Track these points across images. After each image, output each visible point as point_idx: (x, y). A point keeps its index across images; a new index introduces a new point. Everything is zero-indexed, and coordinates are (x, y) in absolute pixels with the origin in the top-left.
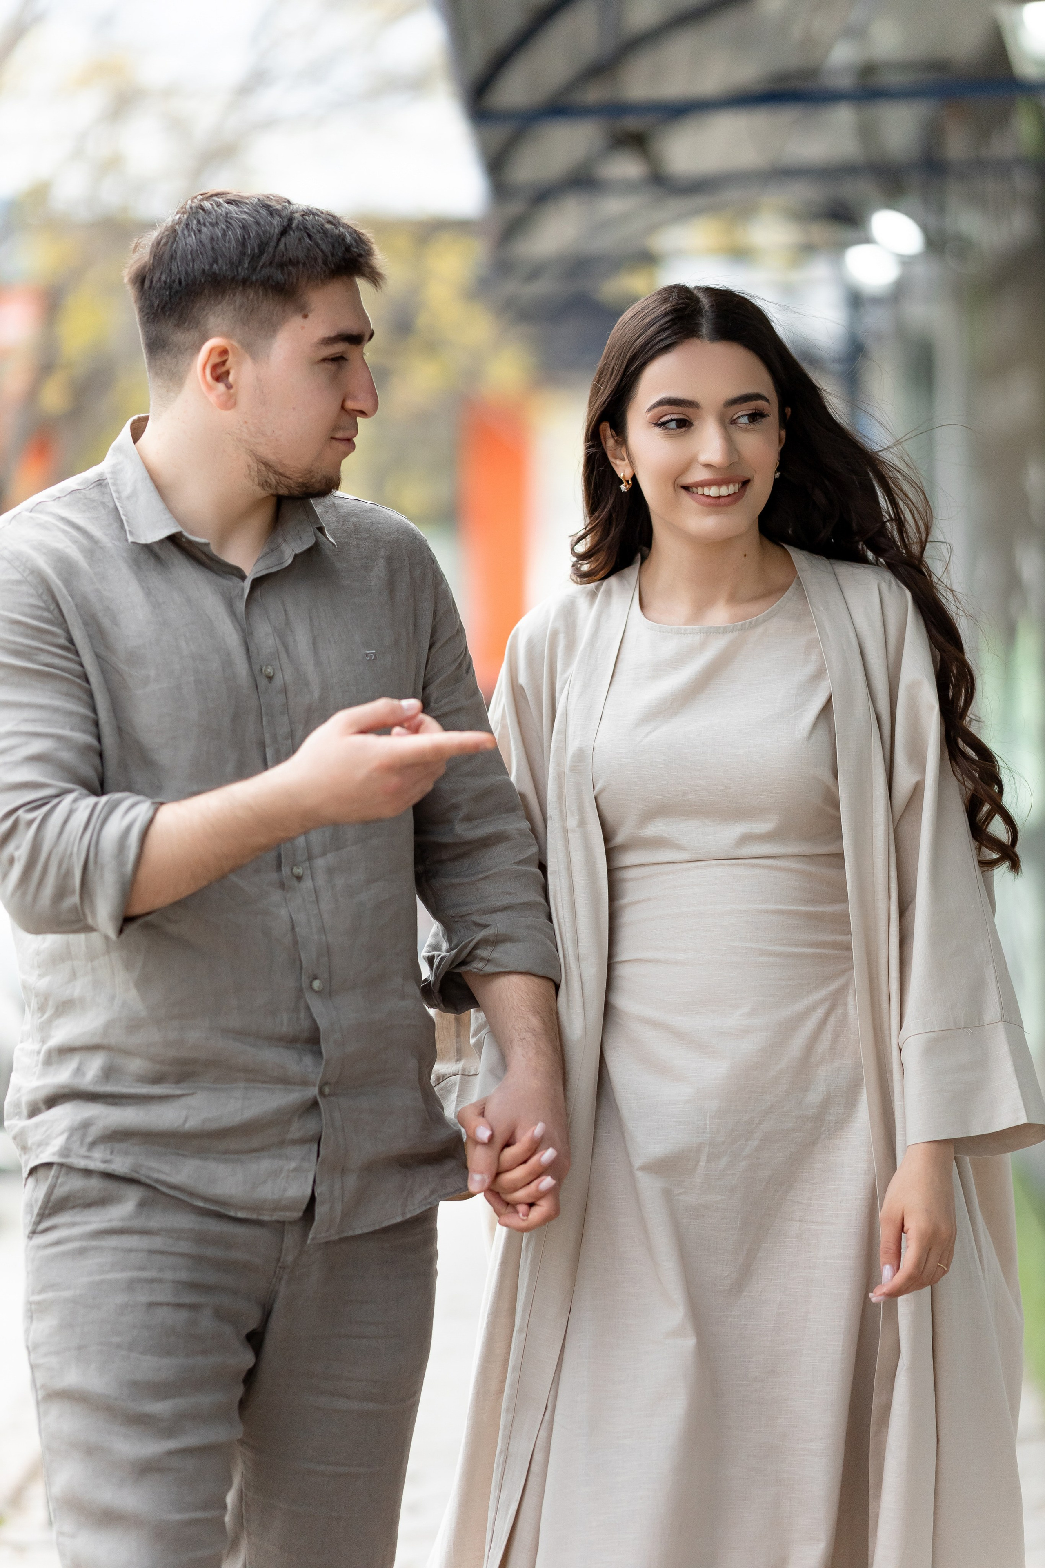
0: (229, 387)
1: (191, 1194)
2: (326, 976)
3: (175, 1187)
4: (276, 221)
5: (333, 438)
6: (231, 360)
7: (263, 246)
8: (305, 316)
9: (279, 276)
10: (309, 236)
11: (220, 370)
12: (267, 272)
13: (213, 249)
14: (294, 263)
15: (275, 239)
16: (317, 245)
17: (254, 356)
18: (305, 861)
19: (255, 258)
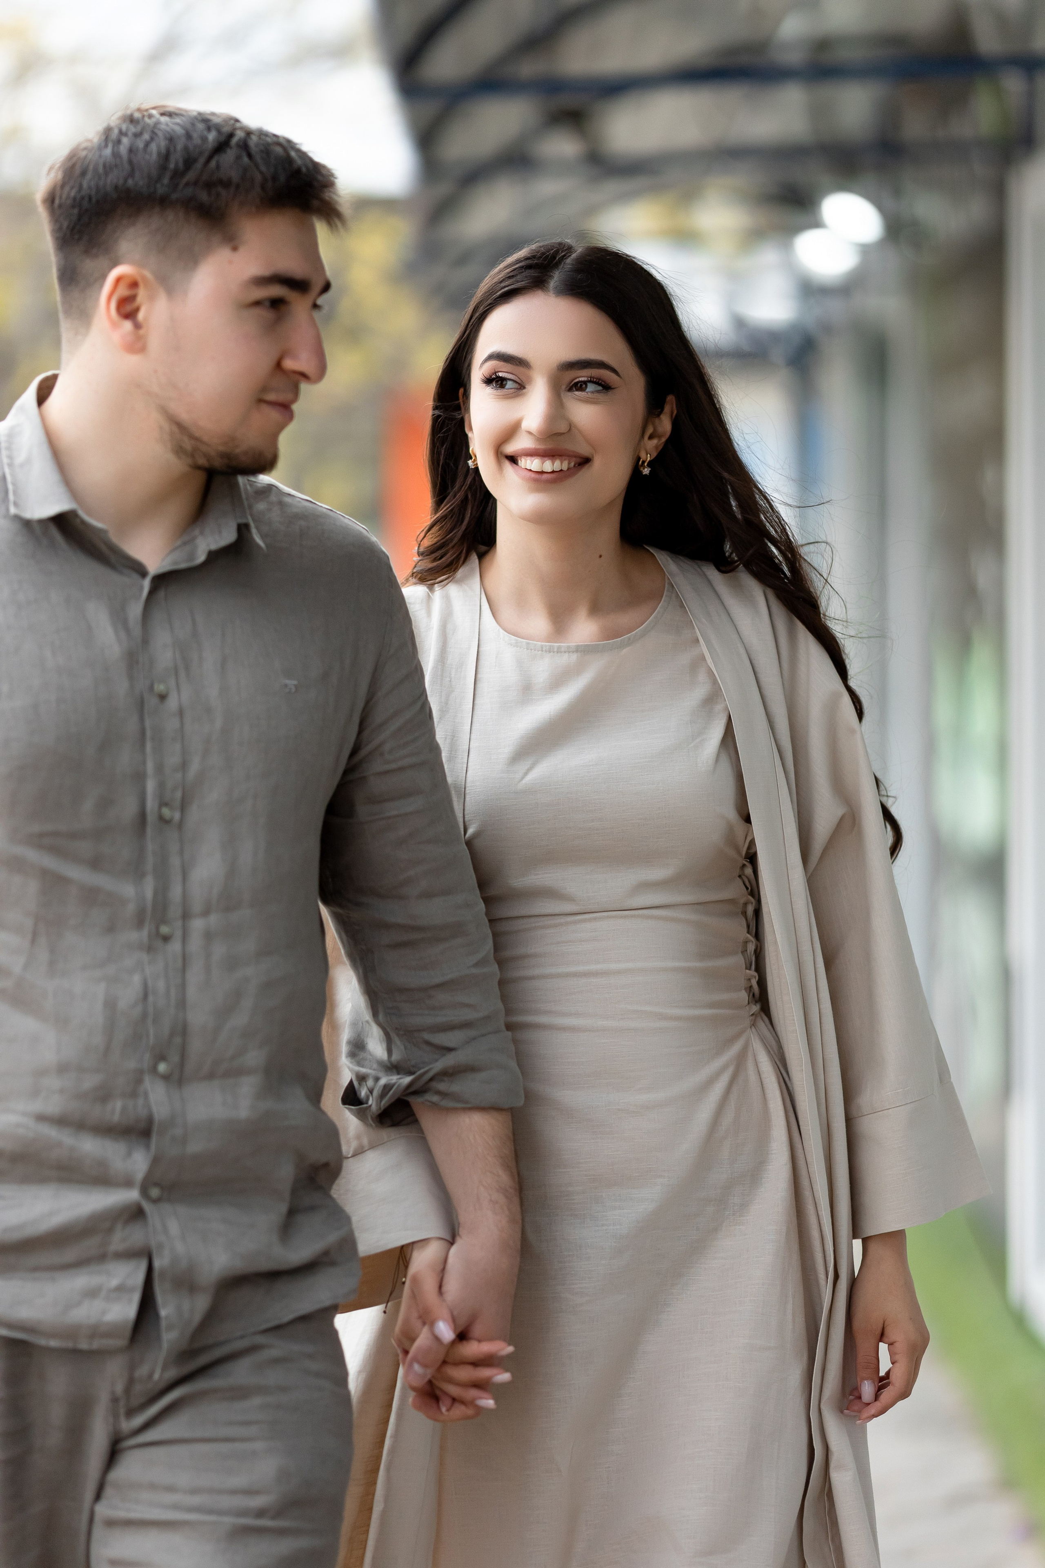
0: (137, 326)
2: (176, 1059)
4: (212, 136)
5: (260, 401)
6: (142, 294)
7: (189, 162)
8: (235, 249)
9: (203, 196)
10: (250, 156)
11: (128, 308)
12: (189, 191)
13: (130, 162)
14: (226, 184)
15: (206, 155)
16: (257, 166)
17: (170, 292)
18: (178, 920)
19: (177, 174)
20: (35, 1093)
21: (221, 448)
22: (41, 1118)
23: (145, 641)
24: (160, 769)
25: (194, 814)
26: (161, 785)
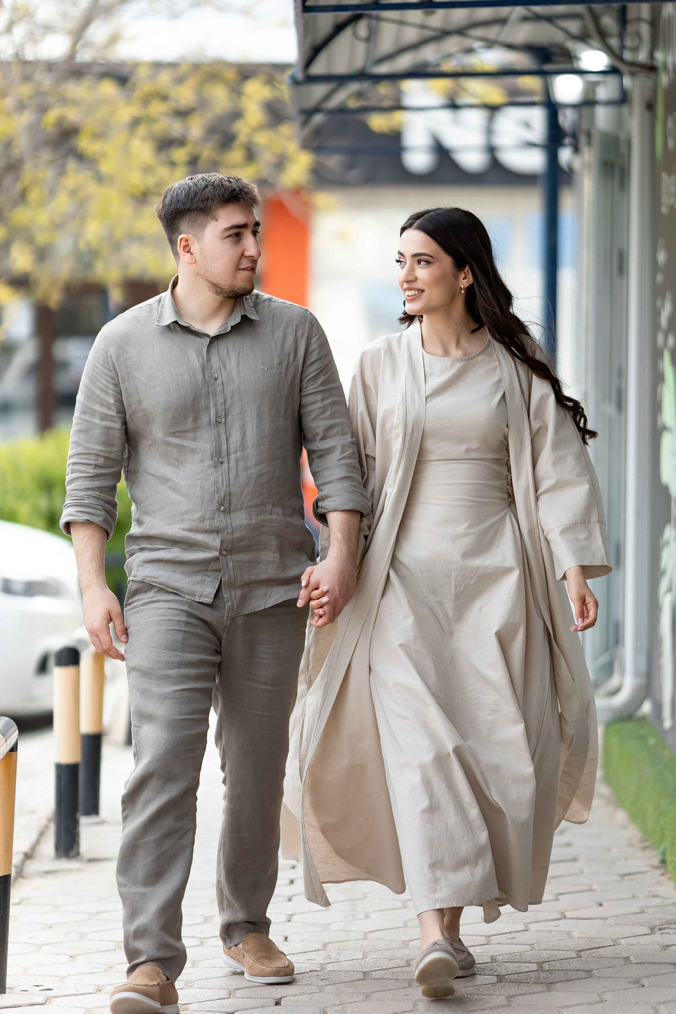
0: (192, 254)
1: (167, 586)
2: (227, 505)
3: (160, 584)
5: (239, 269)
6: (190, 243)
8: (217, 220)
9: (201, 205)
10: (214, 188)
11: (187, 249)
12: (197, 205)
14: (209, 199)
15: (201, 190)
17: (198, 240)
18: (226, 456)
19: (192, 199)
20: (182, 521)
21: (230, 289)
22: (184, 530)
23: (209, 360)
24: (216, 404)
25: (230, 418)
26: (217, 410)
